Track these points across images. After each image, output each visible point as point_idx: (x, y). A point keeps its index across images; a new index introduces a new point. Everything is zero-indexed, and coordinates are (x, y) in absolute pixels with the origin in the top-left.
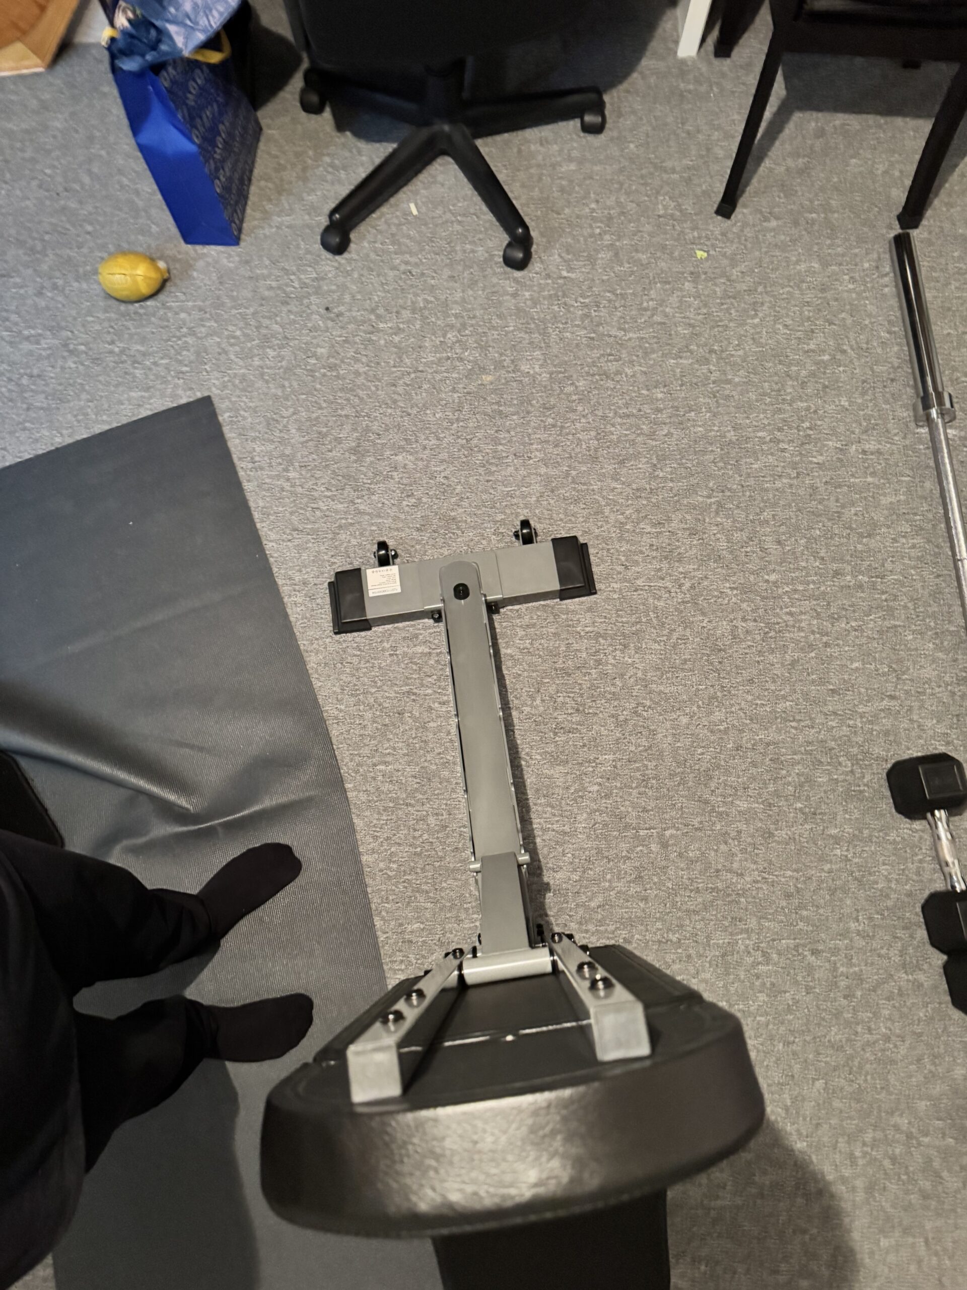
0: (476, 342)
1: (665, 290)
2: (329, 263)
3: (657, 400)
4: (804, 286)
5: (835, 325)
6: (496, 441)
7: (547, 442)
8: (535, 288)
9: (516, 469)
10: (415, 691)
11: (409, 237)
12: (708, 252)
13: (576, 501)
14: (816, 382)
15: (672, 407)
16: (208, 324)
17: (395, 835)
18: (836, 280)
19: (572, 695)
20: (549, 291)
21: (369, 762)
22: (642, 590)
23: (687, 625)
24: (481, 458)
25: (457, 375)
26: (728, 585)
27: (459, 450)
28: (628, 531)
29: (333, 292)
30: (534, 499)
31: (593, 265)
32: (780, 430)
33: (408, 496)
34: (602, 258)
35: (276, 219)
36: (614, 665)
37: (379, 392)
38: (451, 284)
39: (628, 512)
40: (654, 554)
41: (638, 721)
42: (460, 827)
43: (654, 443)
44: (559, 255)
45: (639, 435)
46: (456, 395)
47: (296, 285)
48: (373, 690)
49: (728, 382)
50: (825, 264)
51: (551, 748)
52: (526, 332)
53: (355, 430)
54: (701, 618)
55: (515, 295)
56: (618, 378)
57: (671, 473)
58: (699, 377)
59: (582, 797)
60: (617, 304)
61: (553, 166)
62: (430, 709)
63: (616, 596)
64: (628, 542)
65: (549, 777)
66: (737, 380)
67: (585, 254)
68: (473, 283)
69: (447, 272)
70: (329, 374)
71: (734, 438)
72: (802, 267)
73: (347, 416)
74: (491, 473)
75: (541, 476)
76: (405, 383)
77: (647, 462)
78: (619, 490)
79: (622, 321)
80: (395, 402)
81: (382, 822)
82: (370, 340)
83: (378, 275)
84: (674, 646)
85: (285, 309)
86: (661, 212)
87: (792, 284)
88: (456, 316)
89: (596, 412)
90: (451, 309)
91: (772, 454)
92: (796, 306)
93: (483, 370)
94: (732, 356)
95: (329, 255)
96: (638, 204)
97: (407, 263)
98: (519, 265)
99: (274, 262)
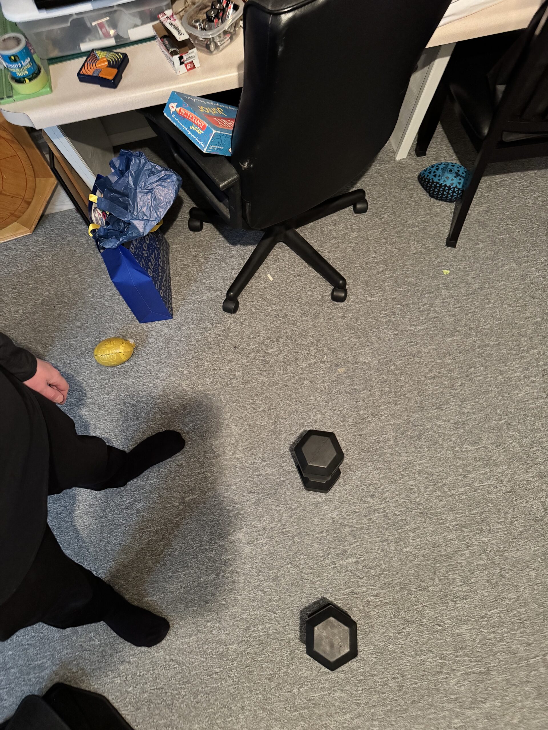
0: (328, 349)
1: (432, 297)
2: (229, 319)
3: (448, 364)
4: (511, 279)
5: (537, 298)
6: (359, 409)
7: (389, 403)
8: (354, 311)
9: (376, 424)
10: (355, 591)
11: (272, 295)
12: (449, 269)
13: (419, 438)
14: (538, 336)
15: (458, 367)
16: (166, 370)
17: (370, 700)
18: (529, 272)
19: (457, 572)
20: (363, 311)
22: (479, 489)
23: (514, 507)
24: (351, 421)
25: (323, 372)
26: (530, 475)
27: (337, 419)
28: (458, 452)
29: (237, 336)
30: (392, 441)
31: (384, 290)
32: (527, 369)
34: (388, 286)
35: (191, 299)
36: (478, 545)
37: (279, 392)
38: (304, 318)
39: (454, 439)
40: (479, 463)
41: (505, 581)
42: (412, 684)
43: (455, 392)
44: (363, 288)
45: (444, 388)
46: (325, 384)
47: (213, 336)
49: (487, 345)
50: (519, 264)
51: (455, 613)
52: (357, 338)
53: (270, 418)
54: (521, 501)
55: (343, 317)
56: (420, 355)
57: (472, 409)
58: (469, 346)
59: (485, 644)
60: (405, 311)
61: (344, 236)
62: (368, 602)
63: (464, 497)
64: (460, 458)
65: (460, 635)
66: (492, 343)
67: (378, 285)
68: (317, 315)
69: (299, 311)
70: (246, 387)
71: (503, 380)
72: (506, 268)
73: (263, 411)
74: (361, 430)
75: (392, 425)
76: (293, 383)
77: (455, 405)
78: (444, 426)
79: (411, 321)
80: (290, 396)
81: (359, 692)
82: (265, 361)
83: (261, 321)
84: (511, 523)
85: (210, 352)
86: (415, 251)
87: (504, 279)
88: (313, 336)
89: (413, 379)
90: (308, 333)
91: (528, 385)
92: (510, 292)
93: (337, 366)
94: (484, 329)
95: (229, 315)
96: (399, 249)
97: (275, 310)
98: (342, 300)
99: (196, 325)
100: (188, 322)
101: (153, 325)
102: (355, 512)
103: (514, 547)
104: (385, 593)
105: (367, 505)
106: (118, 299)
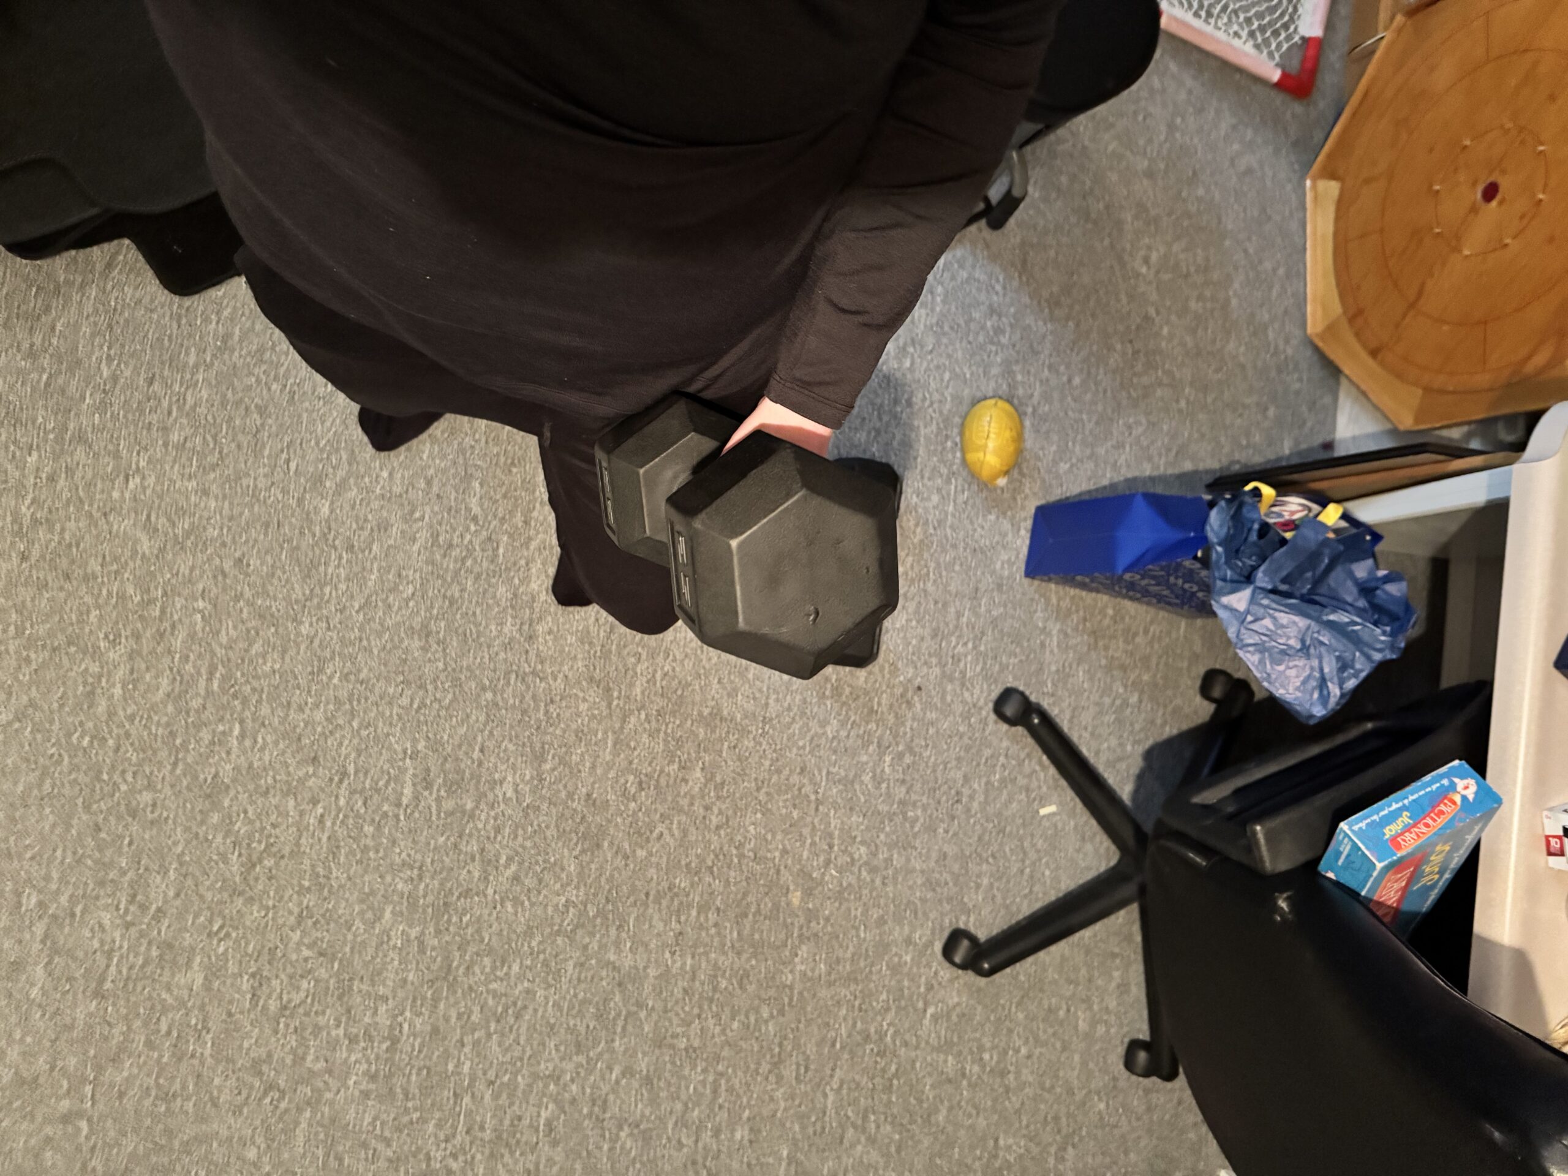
0: (850, 885)
1: (888, 1145)
2: (985, 695)
3: (733, 1131)
7: (693, 979)
8: (915, 970)
9: (659, 935)
10: (346, 782)
11: (1010, 801)
13: (599, 1017)
15: (719, 1151)
16: (919, 530)
17: (132, 745)
19: (309, 1000)
20: (909, 988)
21: (247, 713)
22: (455, 1102)
24: (683, 885)
25: (805, 857)
27: (698, 856)
28: (546, 1086)
29: (943, 698)
30: (612, 957)
31: (938, 1049)
33: (640, 783)
34: (946, 1061)
35: (1055, 628)
36: (346, 1060)
37: (795, 750)
38: (934, 855)
39: (574, 1088)
40: (507, 1122)
41: (258, 1091)
42: (131, 836)
43: (670, 1126)
44: (958, 1004)
45: (686, 1105)
46: (777, 854)
47: (960, 649)
48: (355, 724)
51: (232, 967)
52: (853, 955)
53: (746, 716)
55: (908, 941)
56: (772, 1078)
57: (622, 1148)
59: (152, 1008)
60: (877, 1080)
61: (1087, 1000)
62: (314, 802)
63: (451, 1067)
64: (530, 1086)
65: (189, 964)
67: (955, 1040)
68: (931, 885)
69: (951, 850)
73: (767, 706)
74: (658, 901)
75: (645, 968)
76: (804, 785)
78: (607, 1077)
79: (853, 1086)
81: (154, 728)
82: (870, 742)
83: (958, 759)
84: (364, 1145)
85: (927, 632)
86: (1001, 1142)
88: (889, 861)
89: (727, 1048)
90: (899, 853)
93: (808, 893)
95: (995, 694)
96: (1018, 1112)
97: (971, 798)
98: (948, 951)
99: (994, 622)
100: (1005, 606)
101: (1023, 532)
102: (498, 830)
103: (317, 1134)
104: (320, 840)
105: (502, 861)
106: (1104, 475)
